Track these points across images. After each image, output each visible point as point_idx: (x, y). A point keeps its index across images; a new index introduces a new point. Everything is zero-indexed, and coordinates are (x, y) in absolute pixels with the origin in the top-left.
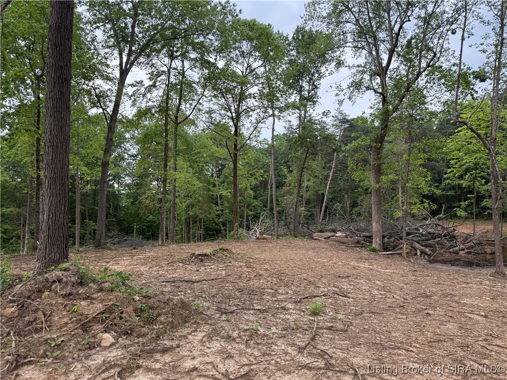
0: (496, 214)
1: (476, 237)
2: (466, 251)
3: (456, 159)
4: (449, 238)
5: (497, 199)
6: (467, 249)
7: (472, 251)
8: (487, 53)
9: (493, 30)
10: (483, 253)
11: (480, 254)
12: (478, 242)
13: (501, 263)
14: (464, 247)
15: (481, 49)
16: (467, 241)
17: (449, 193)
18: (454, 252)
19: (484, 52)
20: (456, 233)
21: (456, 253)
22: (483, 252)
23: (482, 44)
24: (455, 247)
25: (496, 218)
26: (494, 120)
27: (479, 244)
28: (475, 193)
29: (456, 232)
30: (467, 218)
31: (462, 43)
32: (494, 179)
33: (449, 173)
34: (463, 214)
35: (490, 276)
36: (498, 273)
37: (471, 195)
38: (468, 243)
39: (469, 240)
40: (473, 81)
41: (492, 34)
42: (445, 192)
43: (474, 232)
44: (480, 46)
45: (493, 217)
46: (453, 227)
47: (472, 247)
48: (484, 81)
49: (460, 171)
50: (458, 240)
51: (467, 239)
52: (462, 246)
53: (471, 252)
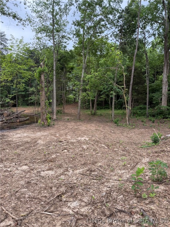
1: (16, 114)
6: (7, 120)
11: (14, 122)
27: (17, 117)
38: (10, 117)
43: (17, 111)
50: (4, 116)
51: (10, 115)
52: (3, 119)
53: (8, 122)
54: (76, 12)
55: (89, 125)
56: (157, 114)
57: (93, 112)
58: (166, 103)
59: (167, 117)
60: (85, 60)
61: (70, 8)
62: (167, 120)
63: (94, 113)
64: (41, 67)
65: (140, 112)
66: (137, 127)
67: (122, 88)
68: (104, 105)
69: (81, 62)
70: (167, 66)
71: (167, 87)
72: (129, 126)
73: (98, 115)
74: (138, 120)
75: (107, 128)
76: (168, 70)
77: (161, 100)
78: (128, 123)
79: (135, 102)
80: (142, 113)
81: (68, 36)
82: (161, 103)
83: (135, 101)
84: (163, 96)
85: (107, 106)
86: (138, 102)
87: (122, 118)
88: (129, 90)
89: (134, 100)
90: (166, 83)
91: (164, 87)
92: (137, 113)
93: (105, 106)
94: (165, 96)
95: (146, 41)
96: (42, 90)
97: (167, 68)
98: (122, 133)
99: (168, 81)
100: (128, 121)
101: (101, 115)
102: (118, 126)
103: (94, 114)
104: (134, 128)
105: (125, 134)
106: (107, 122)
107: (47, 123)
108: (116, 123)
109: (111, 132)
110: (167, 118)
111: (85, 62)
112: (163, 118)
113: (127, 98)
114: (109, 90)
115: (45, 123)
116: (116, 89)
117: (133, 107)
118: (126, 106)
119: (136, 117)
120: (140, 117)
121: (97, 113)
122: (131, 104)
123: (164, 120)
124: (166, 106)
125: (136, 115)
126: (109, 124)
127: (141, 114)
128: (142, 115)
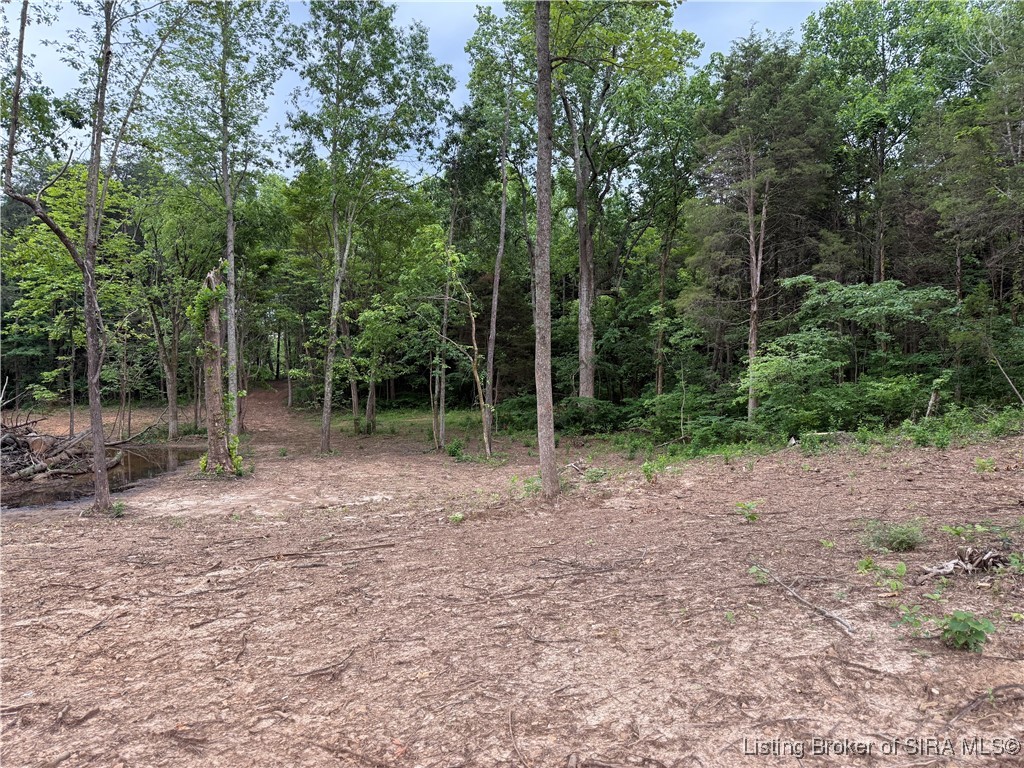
0: (96, 395)
1: (74, 441)
2: (50, 471)
3: (32, 280)
4: (15, 449)
5: (98, 365)
6: (53, 467)
7: (62, 470)
8: (82, 71)
9: (94, 27)
10: (85, 473)
11: (79, 474)
12: (78, 451)
13: (104, 488)
14: (45, 465)
15: (65, 56)
16: (55, 452)
17: (31, 352)
18: (20, 478)
19: (75, 65)
20: (31, 438)
21: (28, 479)
22: (85, 470)
23: (70, 49)
24: (26, 466)
25: (95, 400)
26: (92, 209)
27: (79, 455)
28: (74, 353)
29: (32, 434)
30: (55, 404)
31: (22, 29)
32: (92, 326)
33: (17, 309)
34: (49, 395)
35: (83, 516)
36: (98, 508)
37: (65, 358)
38: (56, 455)
39: (60, 449)
40: (59, 121)
41: (91, 34)
42: (21, 349)
43: (72, 431)
44: (65, 49)
45: (90, 400)
46: (27, 424)
47: (64, 463)
48: (80, 128)
49: (41, 306)
50: (35, 452)
51: (53, 447)
52: (42, 463)
53: (60, 474)
54: (303, 93)
55: (370, 466)
56: (568, 422)
57: (364, 421)
58: (591, 387)
59: (594, 429)
60: (342, 256)
61: (277, 72)
62: (592, 437)
63: (368, 426)
64: (210, 287)
65: (519, 415)
66: (512, 460)
67: (468, 350)
68: (393, 394)
69: (332, 263)
70: (589, 280)
71: (592, 340)
72: (493, 460)
73: (381, 432)
74: (513, 441)
75: (431, 469)
76: (592, 291)
77: (577, 378)
78: (488, 450)
79: (503, 385)
80: (526, 420)
81: (265, 153)
82: (577, 386)
83: (504, 380)
84: (582, 366)
85: (406, 396)
86: (511, 383)
87: (468, 440)
88: (486, 356)
89: (502, 378)
90: (588, 329)
91: (583, 342)
92: (511, 421)
93: (397, 397)
94: (586, 366)
95: (527, 199)
96: (213, 360)
97: (589, 285)
98: (474, 478)
99: (594, 324)
100: (487, 445)
101: (393, 432)
102: (460, 461)
103: (370, 430)
104: (504, 465)
105: (484, 480)
106: (424, 453)
107: (231, 467)
108: (453, 454)
109: (445, 478)
110: (591, 433)
111: (341, 261)
112: (584, 434)
113: (484, 379)
114: (427, 354)
115: (227, 467)
116: (447, 350)
117: (498, 400)
118: (482, 403)
119: (510, 434)
120: (520, 433)
121: (378, 427)
122: (494, 392)
123: (585, 437)
124: (592, 397)
125: (509, 428)
126: (432, 459)
127: (524, 424)
128: (526, 426)
